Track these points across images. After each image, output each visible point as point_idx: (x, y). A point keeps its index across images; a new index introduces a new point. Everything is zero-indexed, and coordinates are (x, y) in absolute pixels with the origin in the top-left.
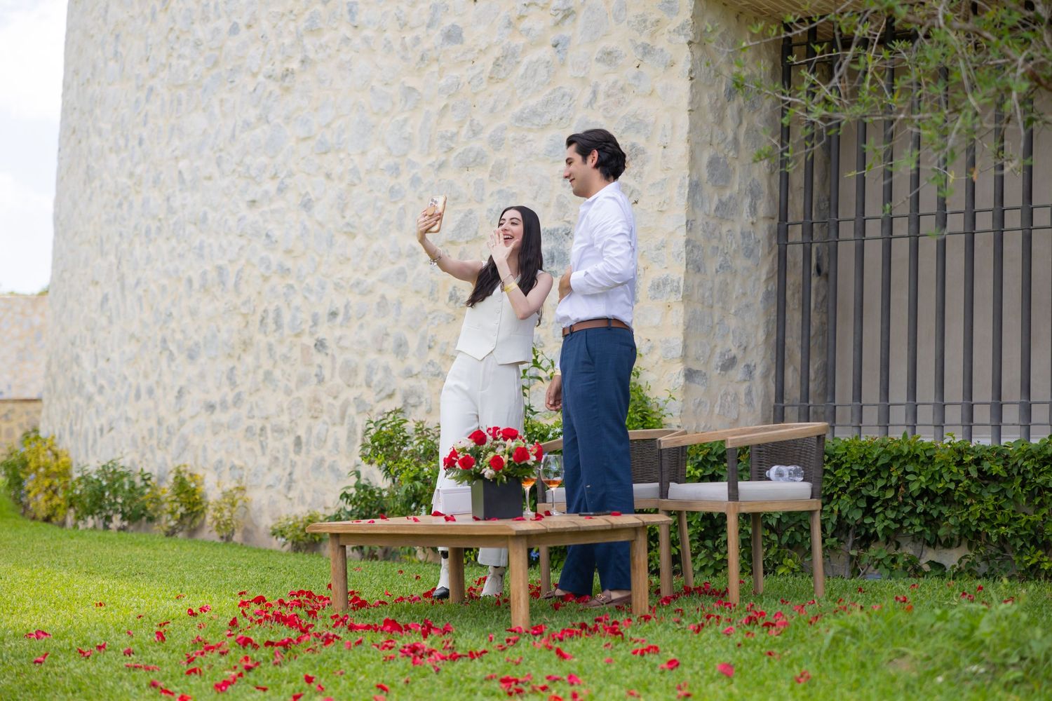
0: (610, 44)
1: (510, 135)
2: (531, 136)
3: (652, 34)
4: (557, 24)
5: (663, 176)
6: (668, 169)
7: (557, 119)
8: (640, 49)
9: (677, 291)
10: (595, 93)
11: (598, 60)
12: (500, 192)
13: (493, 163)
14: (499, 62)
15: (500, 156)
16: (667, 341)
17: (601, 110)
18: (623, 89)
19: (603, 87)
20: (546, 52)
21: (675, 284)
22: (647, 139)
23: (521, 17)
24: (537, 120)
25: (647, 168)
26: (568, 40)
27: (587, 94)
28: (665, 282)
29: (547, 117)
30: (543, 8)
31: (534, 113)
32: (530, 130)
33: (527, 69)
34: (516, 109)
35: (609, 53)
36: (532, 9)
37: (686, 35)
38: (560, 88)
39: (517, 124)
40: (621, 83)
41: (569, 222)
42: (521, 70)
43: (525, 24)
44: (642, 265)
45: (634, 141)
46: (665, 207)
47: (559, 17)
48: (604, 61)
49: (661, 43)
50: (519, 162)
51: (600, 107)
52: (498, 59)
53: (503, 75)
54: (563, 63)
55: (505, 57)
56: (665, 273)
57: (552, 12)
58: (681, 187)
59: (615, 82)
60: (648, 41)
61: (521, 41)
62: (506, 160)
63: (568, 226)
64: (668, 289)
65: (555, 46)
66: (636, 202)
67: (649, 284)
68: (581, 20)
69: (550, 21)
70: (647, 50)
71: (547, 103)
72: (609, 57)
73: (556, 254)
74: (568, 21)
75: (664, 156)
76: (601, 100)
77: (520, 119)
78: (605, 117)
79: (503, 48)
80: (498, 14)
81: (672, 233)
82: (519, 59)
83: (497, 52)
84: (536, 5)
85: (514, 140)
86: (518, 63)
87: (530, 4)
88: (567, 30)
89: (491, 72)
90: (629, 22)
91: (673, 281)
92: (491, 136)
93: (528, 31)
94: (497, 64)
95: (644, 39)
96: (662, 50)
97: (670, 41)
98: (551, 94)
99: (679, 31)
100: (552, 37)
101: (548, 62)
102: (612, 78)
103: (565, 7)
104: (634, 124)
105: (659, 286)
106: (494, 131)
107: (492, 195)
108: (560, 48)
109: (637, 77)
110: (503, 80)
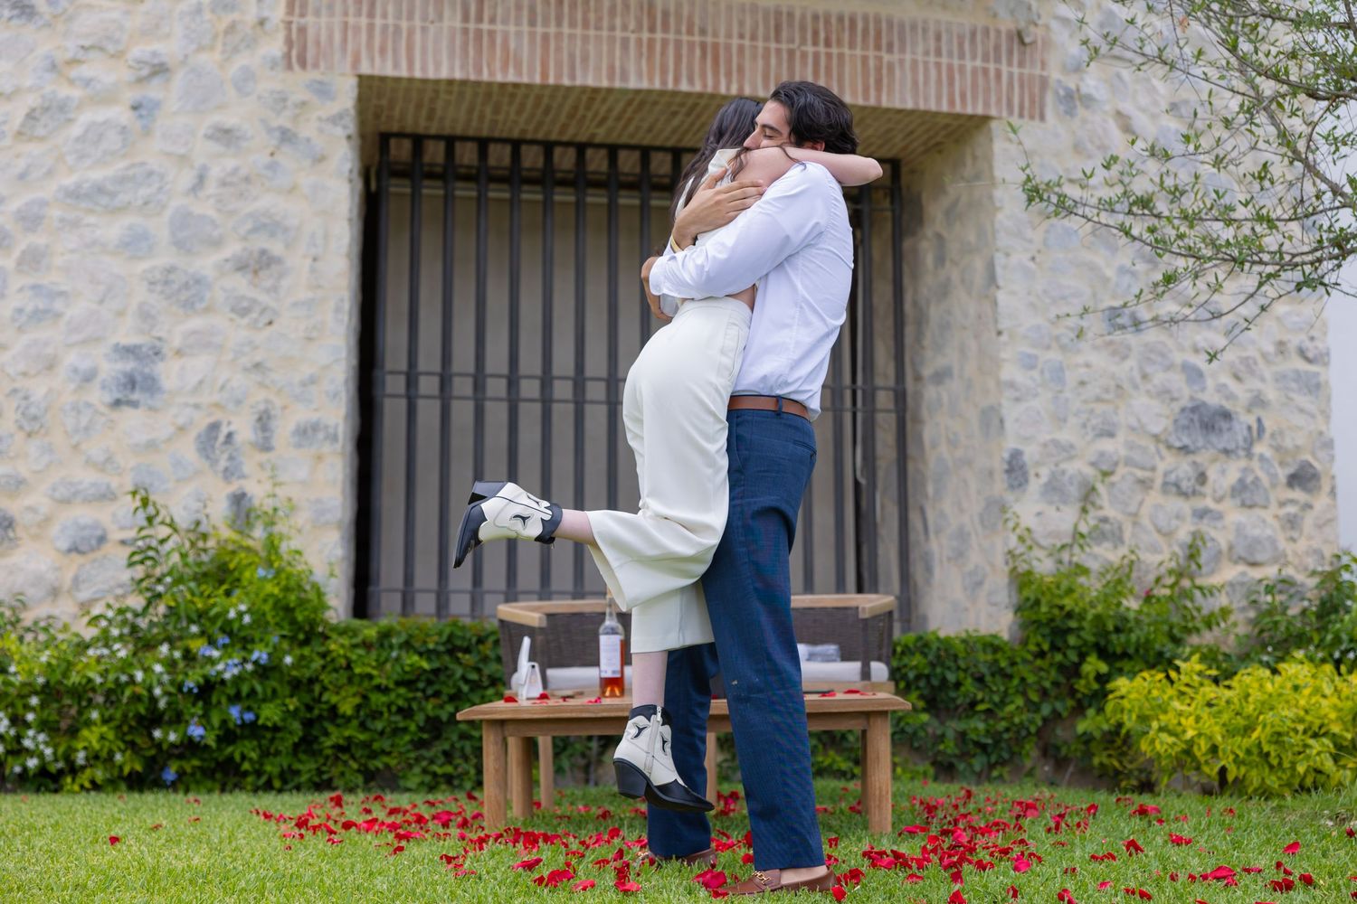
0: (229, 120)
1: (55, 213)
2: (92, 219)
3: (295, 118)
4: (140, 80)
5: (310, 295)
6: (319, 287)
7: (140, 202)
8: (277, 134)
9: (335, 438)
10: (201, 179)
11: (208, 137)
12: (35, 287)
13: (23, 246)
14: (37, 114)
15: (39, 239)
16: (318, 501)
17: (212, 201)
18: (247, 180)
19: (215, 172)
20: (119, 114)
21: (331, 430)
22: (287, 246)
23: (74, 62)
24: (104, 200)
25: (285, 283)
26: (157, 105)
27: (186, 178)
28: (315, 427)
29: (123, 198)
30: (112, 56)
31: (100, 189)
32: (91, 211)
33: (87, 131)
34: (69, 181)
35: (227, 132)
36: (93, 55)
37: (345, 127)
38: (143, 164)
39: (69, 201)
40: (243, 172)
41: (159, 339)
42: (76, 130)
43: (85, 71)
44: (278, 402)
45: (266, 245)
46: (314, 334)
47: (145, 72)
48: (218, 140)
49: (308, 130)
50: (72, 251)
51: (209, 197)
52: (34, 110)
53: (40, 131)
54: (147, 132)
55: (47, 109)
56: (314, 417)
57: (131, 63)
58: (338, 310)
59: (235, 171)
60: (288, 125)
61: (76, 93)
62: (47, 246)
63: (158, 343)
64: (321, 435)
65: (135, 108)
66: (270, 323)
67: (291, 427)
68: (179, 80)
69: (127, 75)
70: (286, 136)
71: (122, 180)
72: (225, 135)
73: (139, 378)
74: (156, 81)
75: (313, 270)
76: (211, 188)
77: (74, 194)
78: (219, 211)
79: (43, 97)
80: (32, 50)
81: (326, 367)
82: (72, 116)
83: (32, 100)
84: (102, 49)
85: (62, 220)
86: (70, 121)
87: (92, 47)
88: (154, 91)
89: (23, 125)
90: (259, 98)
91: (326, 427)
92: (19, 211)
93: (88, 82)
94: (31, 116)
95: (283, 120)
96: (308, 140)
97: (321, 131)
98: (127, 168)
99: (335, 120)
100: (131, 95)
101: (124, 128)
102: (230, 163)
103: (156, 61)
104: (265, 225)
105: (306, 433)
106: (27, 204)
107: (21, 290)
108: (144, 112)
109: (272, 167)
110: (42, 139)
